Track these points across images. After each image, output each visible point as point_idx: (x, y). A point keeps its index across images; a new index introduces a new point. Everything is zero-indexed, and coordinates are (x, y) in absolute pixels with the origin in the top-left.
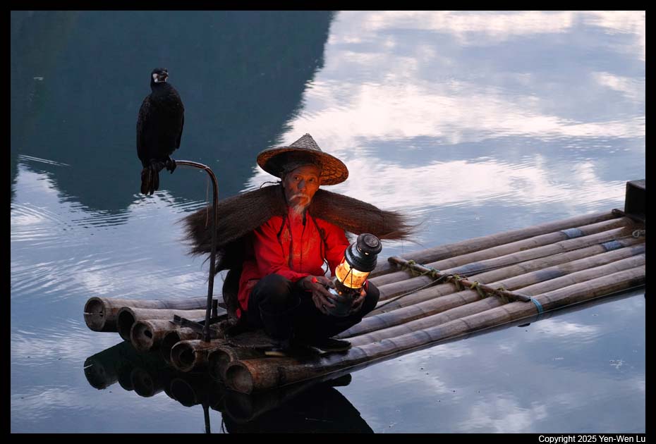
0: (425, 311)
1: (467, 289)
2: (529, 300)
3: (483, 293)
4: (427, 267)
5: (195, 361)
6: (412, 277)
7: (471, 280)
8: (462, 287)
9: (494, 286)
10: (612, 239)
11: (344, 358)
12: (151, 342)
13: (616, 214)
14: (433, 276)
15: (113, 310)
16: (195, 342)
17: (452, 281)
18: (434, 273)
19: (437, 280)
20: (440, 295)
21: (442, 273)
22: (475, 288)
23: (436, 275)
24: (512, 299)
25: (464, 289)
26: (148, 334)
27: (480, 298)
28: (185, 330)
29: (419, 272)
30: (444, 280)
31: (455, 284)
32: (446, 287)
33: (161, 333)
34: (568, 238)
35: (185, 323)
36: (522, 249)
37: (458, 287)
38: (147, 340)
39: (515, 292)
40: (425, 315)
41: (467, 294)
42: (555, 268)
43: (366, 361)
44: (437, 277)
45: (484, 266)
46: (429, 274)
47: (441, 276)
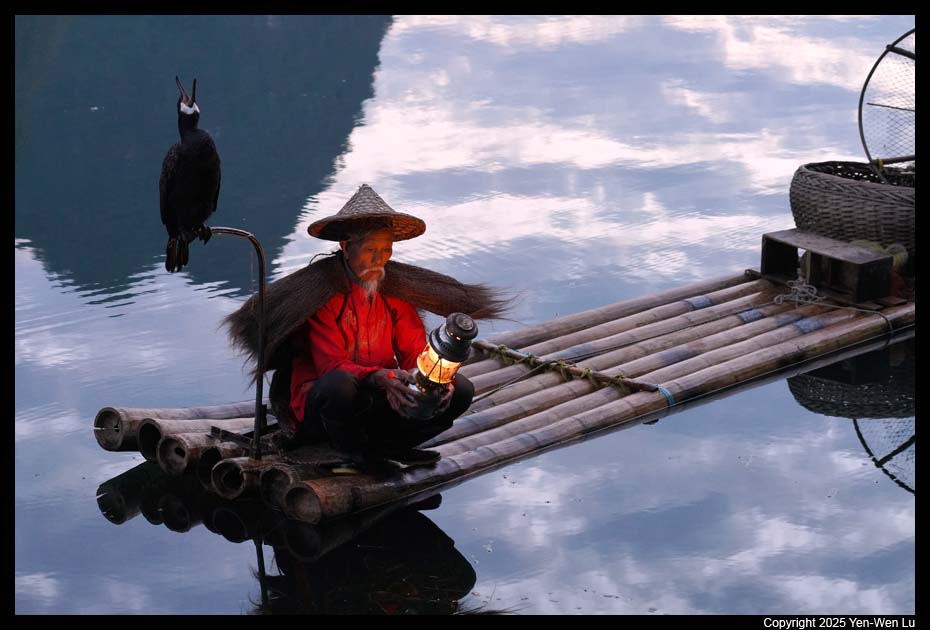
0: (527, 408)
1: (576, 379)
2: (657, 389)
3: (597, 382)
4: (522, 353)
5: (244, 484)
6: (503, 366)
7: (580, 367)
8: (569, 376)
9: (610, 372)
10: (749, 307)
11: (431, 473)
12: (184, 462)
13: (750, 276)
14: (532, 363)
15: (132, 423)
16: (241, 460)
17: (556, 370)
18: (532, 360)
19: (536, 368)
20: (543, 387)
21: (542, 359)
22: (586, 377)
23: (534, 362)
24: (635, 389)
25: (571, 379)
26: (180, 452)
27: (593, 390)
28: (228, 445)
29: (513, 359)
30: (544, 368)
31: (560, 372)
32: (549, 377)
33: (196, 449)
34: (694, 308)
35: (226, 436)
36: (638, 325)
37: (564, 376)
38: (178, 459)
39: (638, 380)
40: (526, 414)
41: (576, 385)
42: (684, 347)
43: (459, 475)
44: (536, 364)
45: (594, 348)
46: (526, 362)
47: (541, 363)
